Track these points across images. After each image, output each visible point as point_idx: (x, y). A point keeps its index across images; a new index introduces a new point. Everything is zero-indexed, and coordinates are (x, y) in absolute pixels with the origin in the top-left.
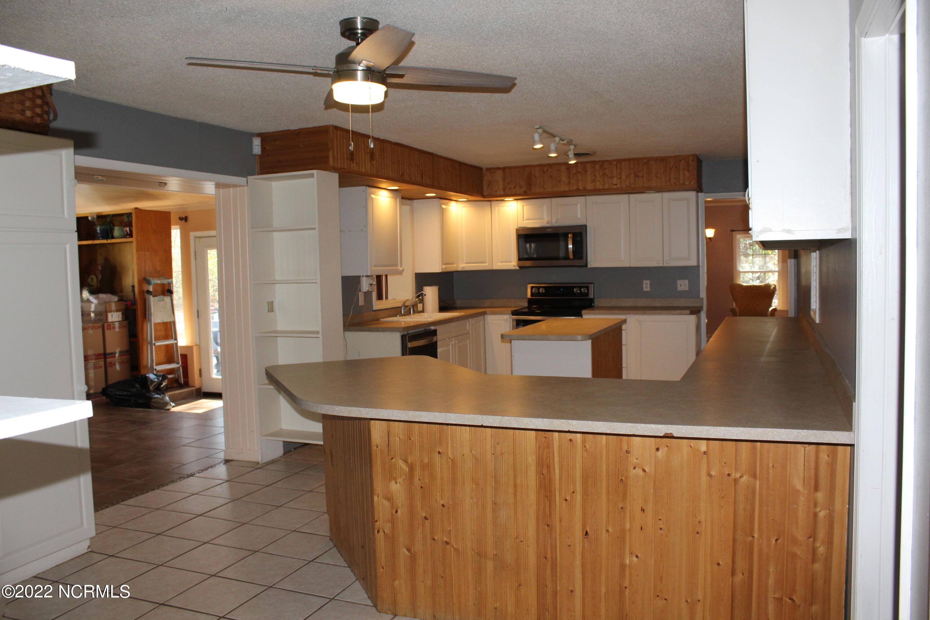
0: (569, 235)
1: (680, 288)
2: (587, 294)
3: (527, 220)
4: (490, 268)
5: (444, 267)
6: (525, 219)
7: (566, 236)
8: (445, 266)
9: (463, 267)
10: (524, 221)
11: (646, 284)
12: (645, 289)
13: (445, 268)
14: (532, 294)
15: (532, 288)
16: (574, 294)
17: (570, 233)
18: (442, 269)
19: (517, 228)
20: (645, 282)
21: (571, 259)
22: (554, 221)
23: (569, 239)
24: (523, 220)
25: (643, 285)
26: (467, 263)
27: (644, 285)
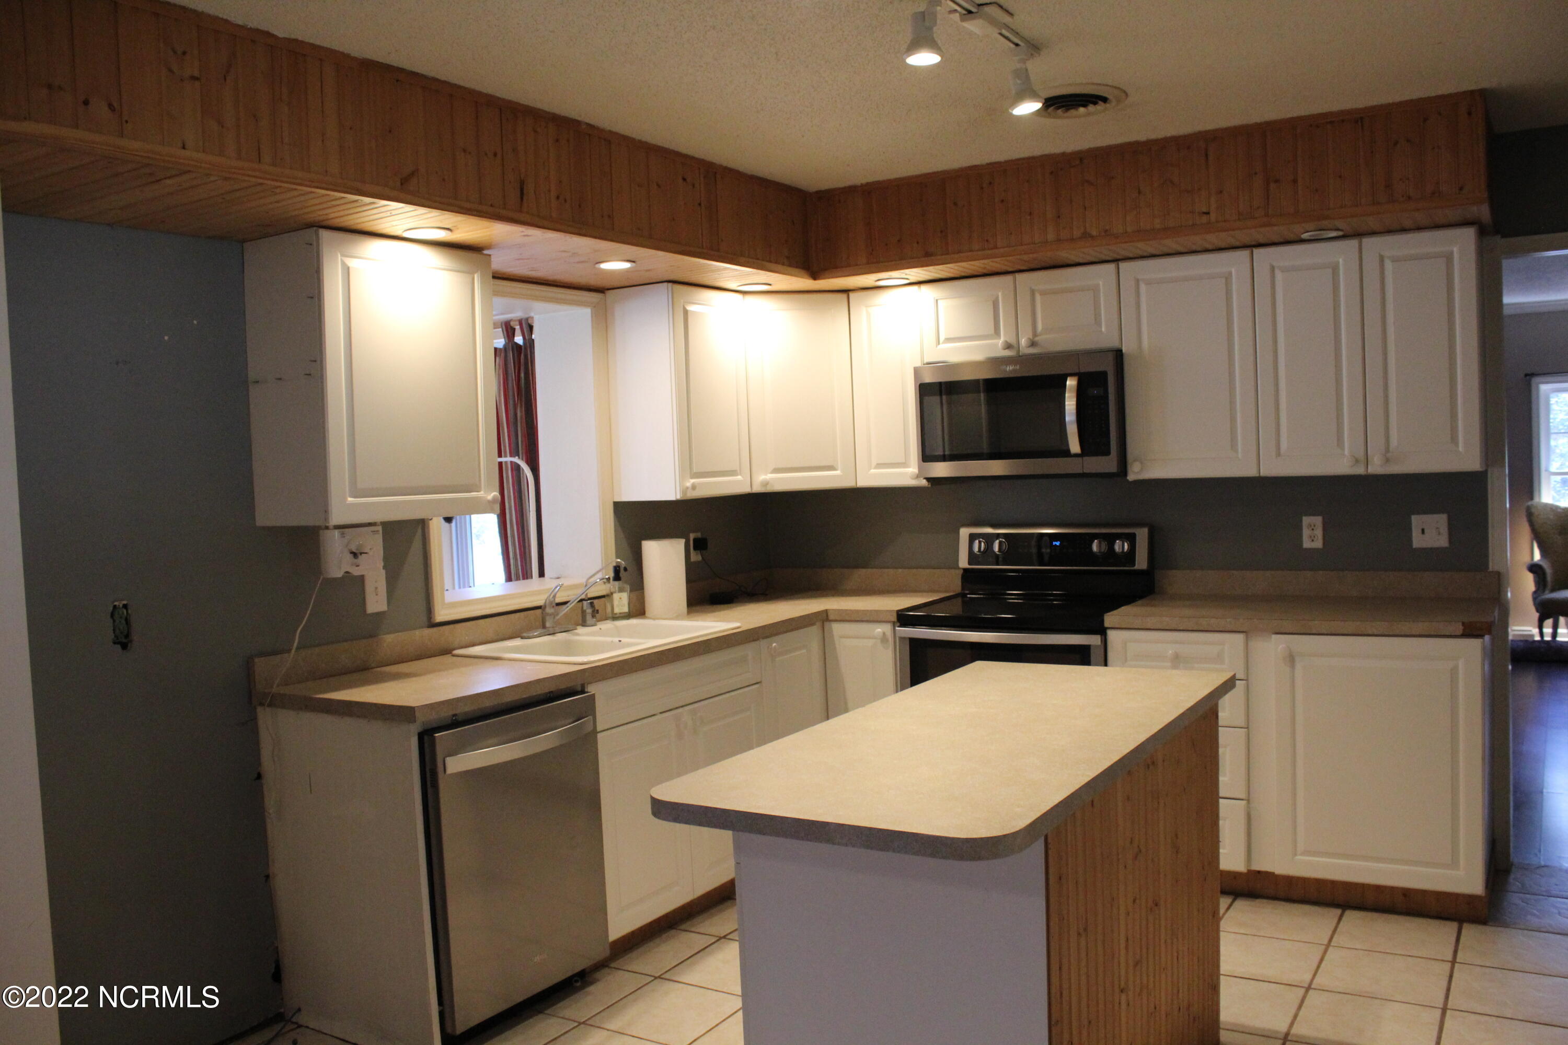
0: (1068, 383)
1: (1418, 541)
2: (1130, 556)
3: (948, 340)
4: (848, 483)
5: (689, 483)
6: (942, 339)
7: (1058, 382)
8: (693, 481)
9: (766, 483)
10: (942, 346)
11: (1312, 527)
12: (1307, 544)
13: (694, 487)
14: (972, 558)
15: (972, 537)
16: (1092, 558)
17: (1072, 375)
18: (684, 491)
19: (918, 364)
20: (1306, 520)
21: (1076, 455)
22: (1023, 342)
23: (1067, 395)
24: (938, 343)
25: (1301, 529)
26: (777, 470)
27: (1306, 533)
